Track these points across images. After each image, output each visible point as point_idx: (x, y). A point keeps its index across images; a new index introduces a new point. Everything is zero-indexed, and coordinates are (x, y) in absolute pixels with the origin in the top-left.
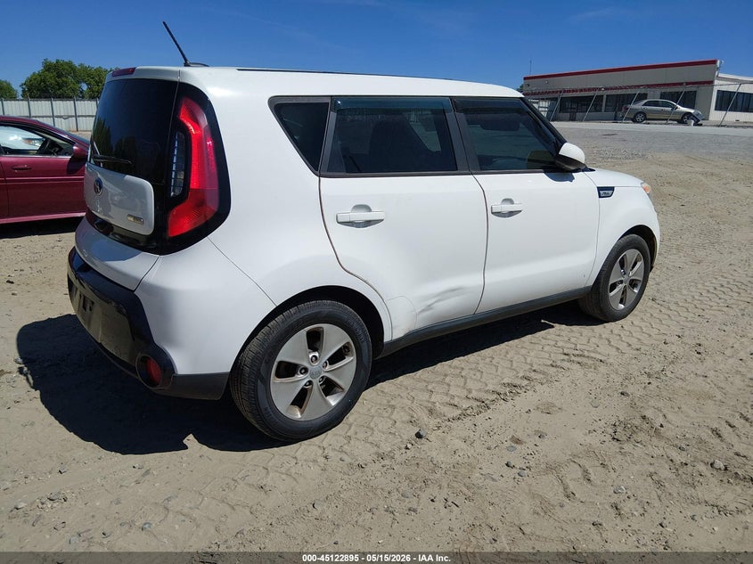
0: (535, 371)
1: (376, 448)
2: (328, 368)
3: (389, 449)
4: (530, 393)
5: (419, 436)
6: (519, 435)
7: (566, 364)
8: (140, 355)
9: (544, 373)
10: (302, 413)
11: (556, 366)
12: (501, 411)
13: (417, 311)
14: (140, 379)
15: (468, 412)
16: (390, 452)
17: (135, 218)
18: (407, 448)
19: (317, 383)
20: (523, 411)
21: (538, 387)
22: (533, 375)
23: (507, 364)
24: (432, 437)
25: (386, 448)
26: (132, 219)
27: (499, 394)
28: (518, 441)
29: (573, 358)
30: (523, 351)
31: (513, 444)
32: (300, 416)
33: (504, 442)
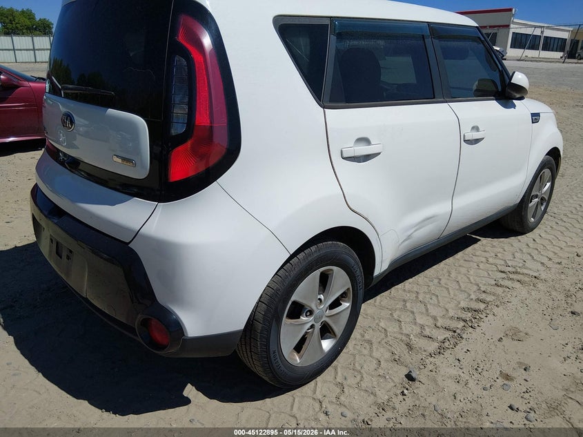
0: (484, 292)
1: (372, 397)
2: (328, 312)
3: (387, 397)
4: (491, 317)
5: (410, 377)
6: (507, 370)
7: (508, 283)
8: (140, 317)
9: (494, 294)
10: (300, 358)
11: (501, 286)
12: (475, 341)
13: (400, 242)
14: (141, 341)
15: (447, 344)
16: (389, 401)
17: (124, 159)
18: (403, 394)
19: (318, 326)
20: (495, 339)
21: (495, 310)
22: (483, 296)
23: (455, 285)
24: (422, 377)
25: (383, 397)
26: (120, 161)
27: (465, 321)
28: (507, 377)
29: (512, 276)
30: (463, 270)
31: (506, 382)
32: (299, 361)
33: (496, 379)
